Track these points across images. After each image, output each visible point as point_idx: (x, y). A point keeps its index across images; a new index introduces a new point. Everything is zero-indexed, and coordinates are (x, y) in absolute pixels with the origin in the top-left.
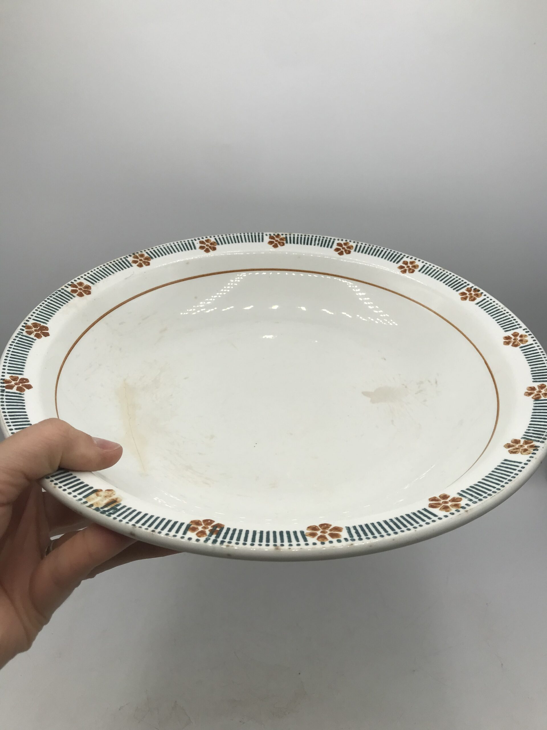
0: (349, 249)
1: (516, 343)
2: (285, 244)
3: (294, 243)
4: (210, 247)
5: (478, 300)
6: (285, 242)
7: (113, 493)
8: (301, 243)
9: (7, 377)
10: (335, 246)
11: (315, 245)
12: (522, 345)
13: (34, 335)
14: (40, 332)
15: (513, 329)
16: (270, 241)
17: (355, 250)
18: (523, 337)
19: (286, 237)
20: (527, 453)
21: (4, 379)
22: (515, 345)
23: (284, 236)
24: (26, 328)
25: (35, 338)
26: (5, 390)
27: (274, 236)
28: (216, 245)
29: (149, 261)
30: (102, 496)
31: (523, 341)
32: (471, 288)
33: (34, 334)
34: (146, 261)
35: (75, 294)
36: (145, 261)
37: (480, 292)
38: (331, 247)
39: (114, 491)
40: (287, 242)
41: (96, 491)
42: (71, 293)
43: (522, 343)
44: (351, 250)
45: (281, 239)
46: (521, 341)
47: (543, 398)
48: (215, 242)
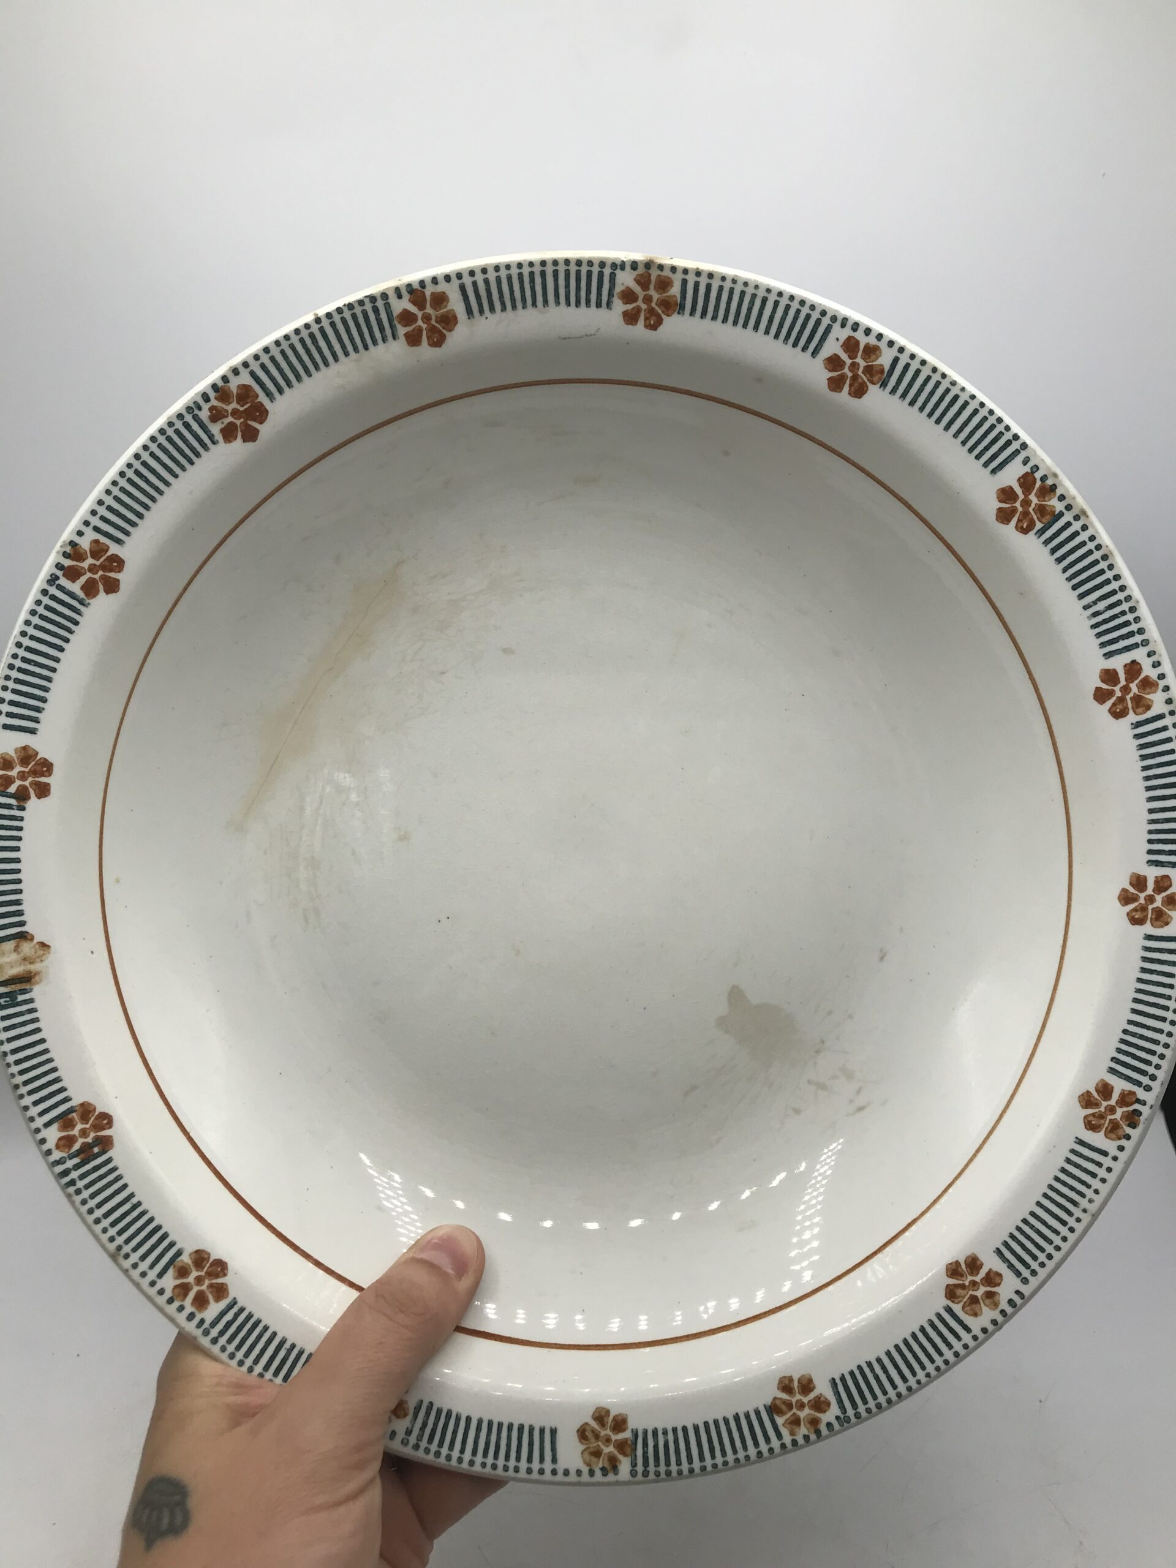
0: (1130, 705)
1: (959, 1292)
2: (1032, 533)
3: (1053, 551)
4: (855, 377)
5: (1098, 1139)
6: (1039, 525)
7: (43, 954)
8: (1065, 570)
9: (85, 543)
10: (1118, 663)
11: (1086, 608)
12: (957, 1308)
13: (223, 426)
14: (242, 420)
15: (1011, 1266)
16: (1011, 488)
17: (1138, 725)
18: (988, 1301)
19: (1061, 514)
20: (590, 1460)
21: (77, 544)
22: (951, 1293)
23: (1059, 507)
24: (218, 394)
25: (218, 437)
26: (57, 578)
27: (1038, 483)
28: (874, 384)
29: (664, 316)
30: (22, 955)
31: (974, 1306)
32: (1138, 1101)
33: (223, 423)
34: (660, 311)
35: (402, 331)
36: (657, 308)
37: (1128, 1130)
38: (1108, 655)
39: (49, 953)
40: (1041, 532)
41: (23, 936)
42: (396, 322)
43: (963, 1308)
44: (1131, 712)
45: (1042, 510)
46: (974, 1300)
47: (780, 1421)
48: (882, 371)
